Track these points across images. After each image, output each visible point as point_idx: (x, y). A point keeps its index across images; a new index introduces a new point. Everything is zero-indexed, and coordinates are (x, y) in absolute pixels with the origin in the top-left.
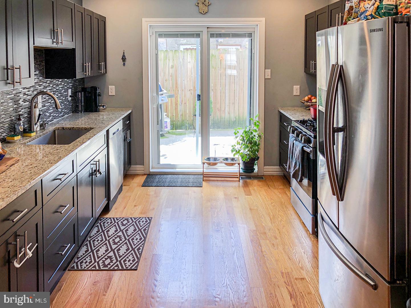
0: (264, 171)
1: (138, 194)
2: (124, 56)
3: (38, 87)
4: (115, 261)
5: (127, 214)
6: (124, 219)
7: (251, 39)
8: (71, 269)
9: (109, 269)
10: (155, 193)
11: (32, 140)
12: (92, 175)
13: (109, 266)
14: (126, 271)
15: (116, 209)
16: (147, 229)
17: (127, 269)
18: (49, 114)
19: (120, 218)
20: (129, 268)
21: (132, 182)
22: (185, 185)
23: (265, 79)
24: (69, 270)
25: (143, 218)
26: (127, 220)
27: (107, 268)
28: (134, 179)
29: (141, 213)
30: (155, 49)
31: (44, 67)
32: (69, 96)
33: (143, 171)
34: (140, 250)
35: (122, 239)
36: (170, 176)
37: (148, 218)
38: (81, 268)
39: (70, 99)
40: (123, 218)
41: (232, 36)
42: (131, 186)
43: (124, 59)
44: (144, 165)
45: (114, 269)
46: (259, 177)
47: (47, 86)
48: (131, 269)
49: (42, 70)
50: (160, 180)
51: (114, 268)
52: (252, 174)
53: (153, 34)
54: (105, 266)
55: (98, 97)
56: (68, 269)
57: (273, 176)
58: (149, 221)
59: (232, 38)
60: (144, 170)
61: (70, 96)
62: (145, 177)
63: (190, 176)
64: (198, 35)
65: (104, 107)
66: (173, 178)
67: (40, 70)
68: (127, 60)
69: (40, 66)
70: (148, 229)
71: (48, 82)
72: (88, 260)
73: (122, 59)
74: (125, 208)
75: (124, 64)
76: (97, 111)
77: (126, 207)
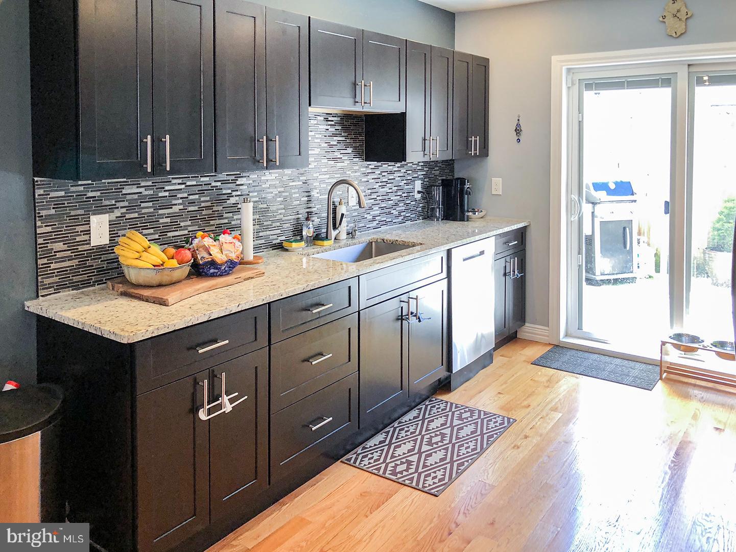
1: (518, 374)
2: (518, 125)
3: (350, 173)
4: (413, 471)
5: (476, 404)
6: (467, 409)
8: (346, 462)
9: (396, 480)
10: (549, 381)
11: (323, 252)
12: (402, 320)
13: (399, 475)
14: (419, 492)
15: (465, 390)
16: (495, 436)
17: (423, 489)
18: (371, 217)
19: (462, 406)
20: (426, 489)
21: (520, 352)
22: (616, 379)
24: (341, 462)
25: (499, 417)
26: (472, 412)
27: (394, 478)
28: (527, 348)
29: (502, 408)
30: (578, 112)
31: (363, 143)
32: (416, 192)
33: (547, 338)
34: (462, 468)
35: (445, 440)
36: (596, 356)
37: (509, 419)
38: (360, 464)
39: (418, 196)
40: (467, 407)
42: (513, 358)
43: (518, 131)
44: (548, 326)
45: (403, 483)
47: (368, 173)
48: (428, 491)
49: (358, 147)
50: (572, 360)
51: (404, 481)
53: (573, 84)
54: (394, 473)
55: (466, 196)
56: (340, 460)
58: (506, 424)
60: (548, 336)
61: (419, 192)
62: (549, 348)
63: (638, 365)
64: (666, 81)
65: (475, 214)
66: (600, 361)
67: (355, 148)
68: (523, 133)
69: (356, 141)
70: (497, 438)
71: (370, 167)
72: (376, 456)
73: (516, 130)
74: (480, 392)
75: (519, 141)
76: (463, 220)
77: (483, 391)
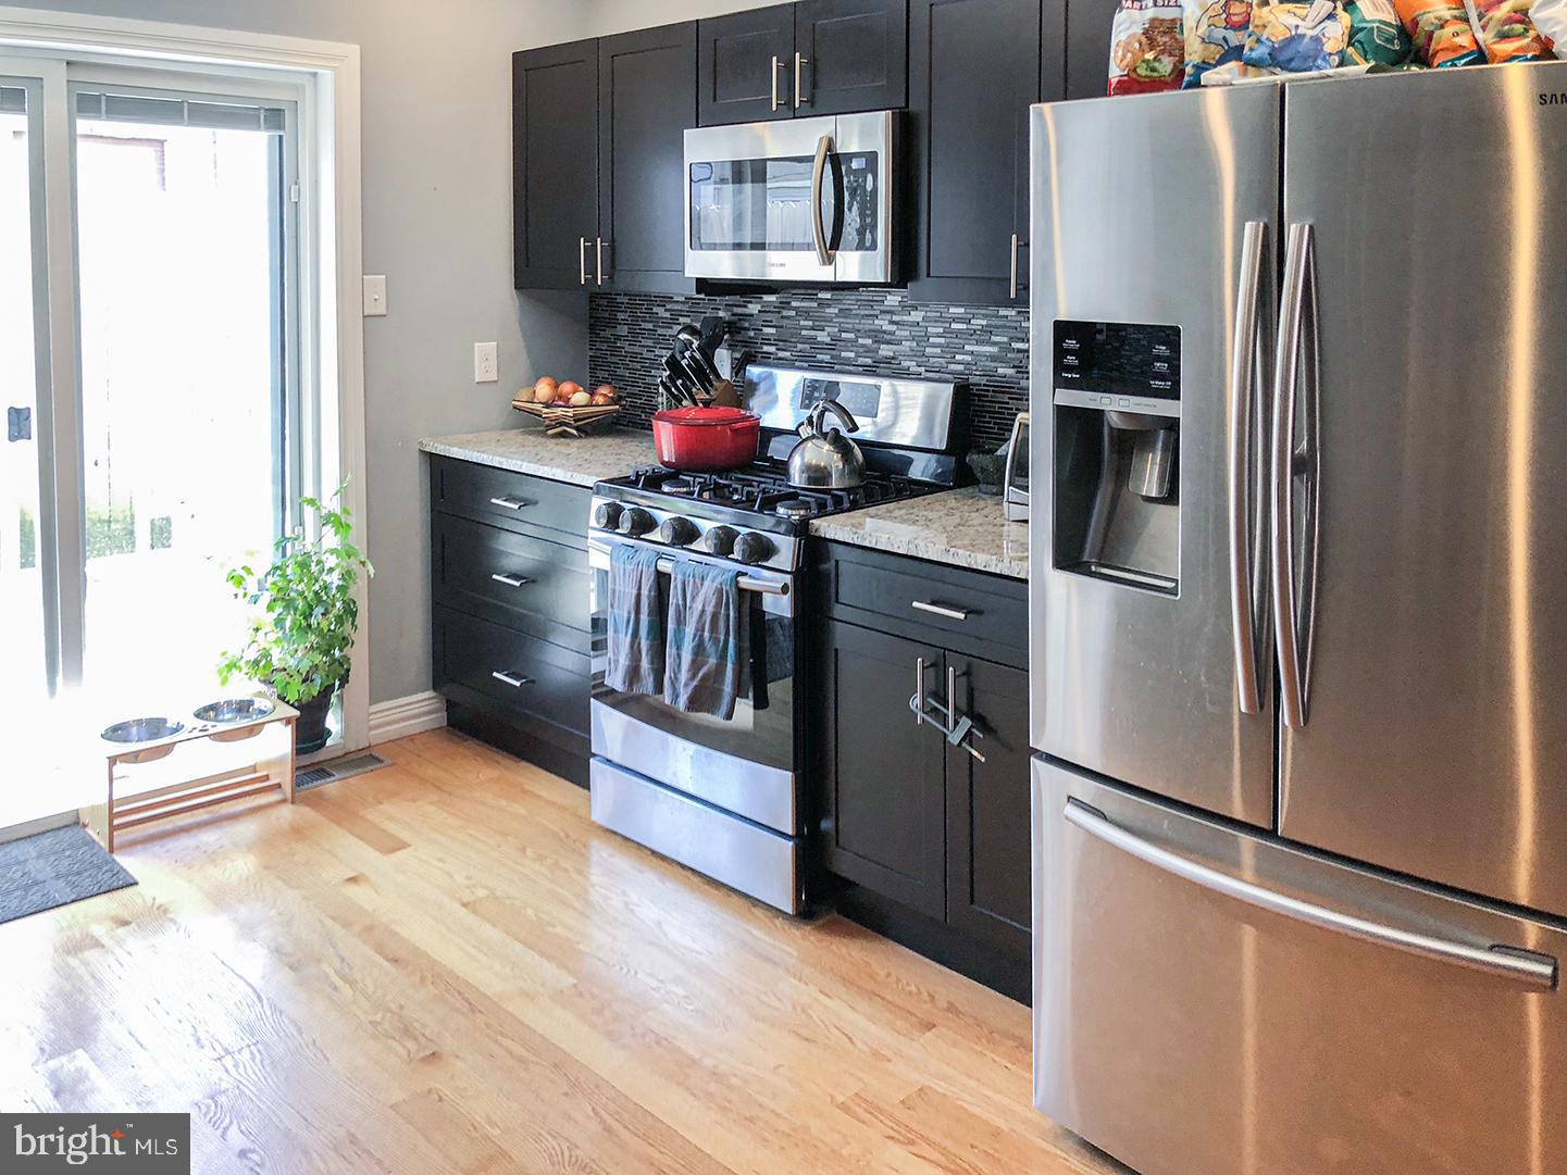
0: (371, 729)
7: (281, 137)
23: (364, 317)
41: (189, 115)
46: (362, 759)
52: (321, 756)
57: (411, 738)
59: (190, 125)
